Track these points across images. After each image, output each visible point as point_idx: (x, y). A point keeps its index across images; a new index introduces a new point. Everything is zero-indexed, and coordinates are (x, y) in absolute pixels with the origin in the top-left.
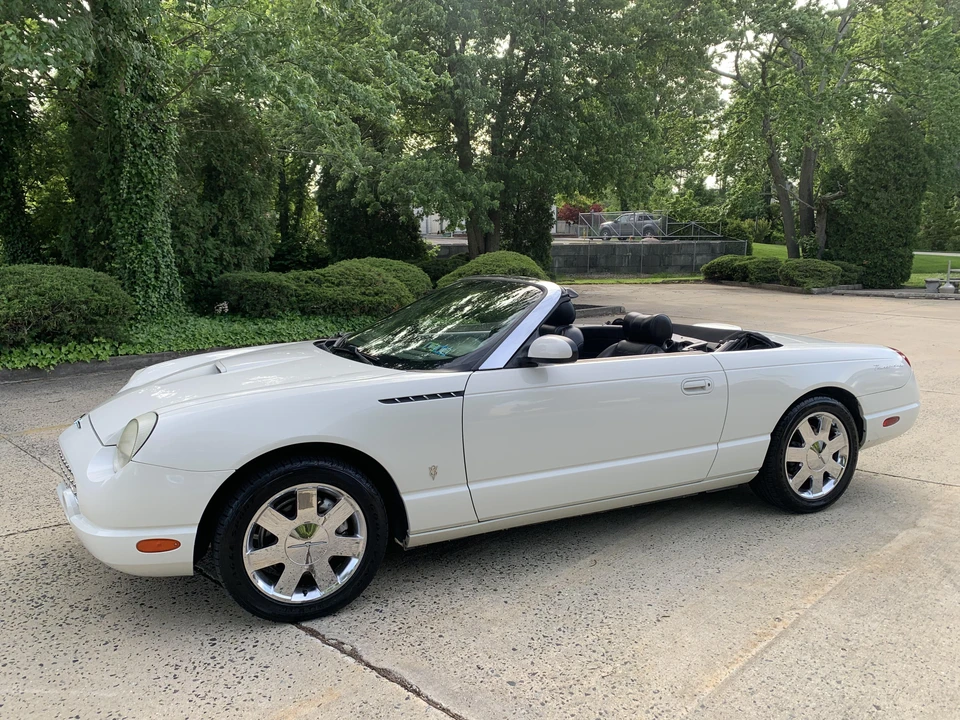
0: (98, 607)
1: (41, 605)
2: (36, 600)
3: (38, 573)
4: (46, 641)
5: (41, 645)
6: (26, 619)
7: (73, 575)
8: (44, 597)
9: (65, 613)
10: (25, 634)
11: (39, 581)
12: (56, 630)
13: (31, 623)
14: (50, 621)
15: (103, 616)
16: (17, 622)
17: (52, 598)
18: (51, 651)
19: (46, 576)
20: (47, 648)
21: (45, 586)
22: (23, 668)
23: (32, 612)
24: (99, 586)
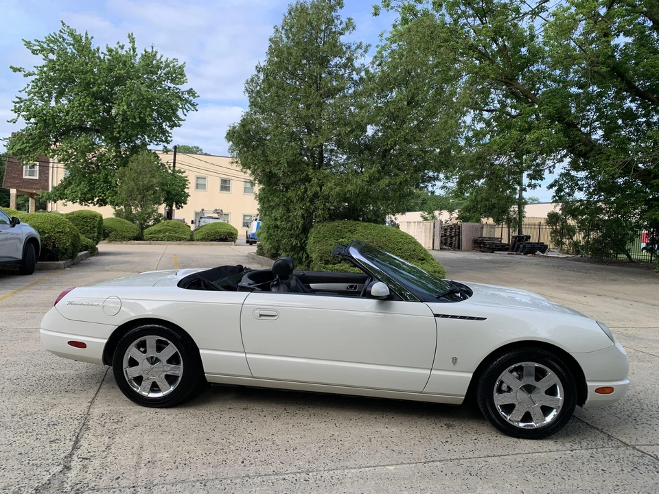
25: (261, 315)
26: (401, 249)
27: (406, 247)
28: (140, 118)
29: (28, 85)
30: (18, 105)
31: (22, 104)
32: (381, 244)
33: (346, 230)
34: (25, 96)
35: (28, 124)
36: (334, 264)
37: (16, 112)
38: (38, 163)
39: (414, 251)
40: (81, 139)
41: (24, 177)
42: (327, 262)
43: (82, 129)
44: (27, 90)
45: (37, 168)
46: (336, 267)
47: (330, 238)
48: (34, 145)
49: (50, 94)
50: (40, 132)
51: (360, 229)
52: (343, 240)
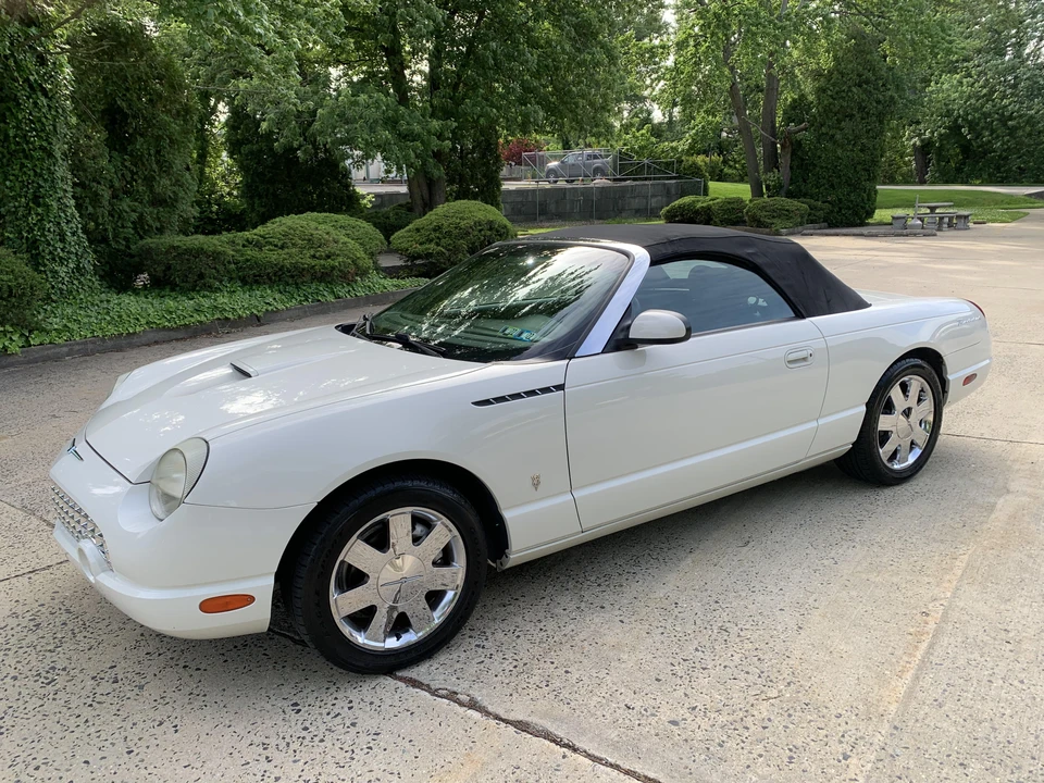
0: (129, 675)
1: (53, 680)
2: (44, 674)
3: (32, 638)
4: (80, 729)
5: (76, 735)
6: (41, 702)
7: (79, 637)
8: (53, 668)
9: (89, 688)
10: (48, 723)
11: (39, 648)
12: (87, 713)
13: (50, 707)
14: (74, 701)
15: (141, 687)
16: (30, 707)
17: (64, 669)
18: (91, 742)
19: (44, 641)
20: (86, 739)
21: (48, 654)
22: (63, 769)
23: (43, 691)
24: (119, 648)
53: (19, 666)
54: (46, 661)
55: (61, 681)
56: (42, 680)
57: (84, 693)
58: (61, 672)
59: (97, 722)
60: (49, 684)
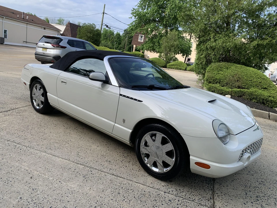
1: (261, 182)
2: (263, 184)
6: (266, 180)
8: (260, 183)
10: (267, 176)
11: (261, 191)
14: (260, 175)
17: (258, 181)
20: (262, 169)
21: (259, 187)
25: (62, 82)
26: (251, 81)
27: (255, 80)
28: (174, 15)
29: (138, 3)
30: (133, 11)
31: (134, 11)
32: (241, 77)
33: (225, 67)
34: (136, 8)
35: (135, 18)
36: (213, 84)
37: (132, 14)
38: (144, 36)
39: (260, 83)
40: (152, 25)
41: (139, 41)
42: (210, 82)
43: (154, 21)
44: (138, 5)
45: (143, 37)
46: (213, 85)
47: (215, 70)
48: (136, 27)
49: (145, 7)
50: (138, 22)
51: (232, 67)
52: (221, 72)
53: (268, 190)
54: (260, 186)
55: (260, 180)
56: (264, 183)
57: (257, 175)
58: (259, 182)
59: (258, 169)
60: (263, 182)
